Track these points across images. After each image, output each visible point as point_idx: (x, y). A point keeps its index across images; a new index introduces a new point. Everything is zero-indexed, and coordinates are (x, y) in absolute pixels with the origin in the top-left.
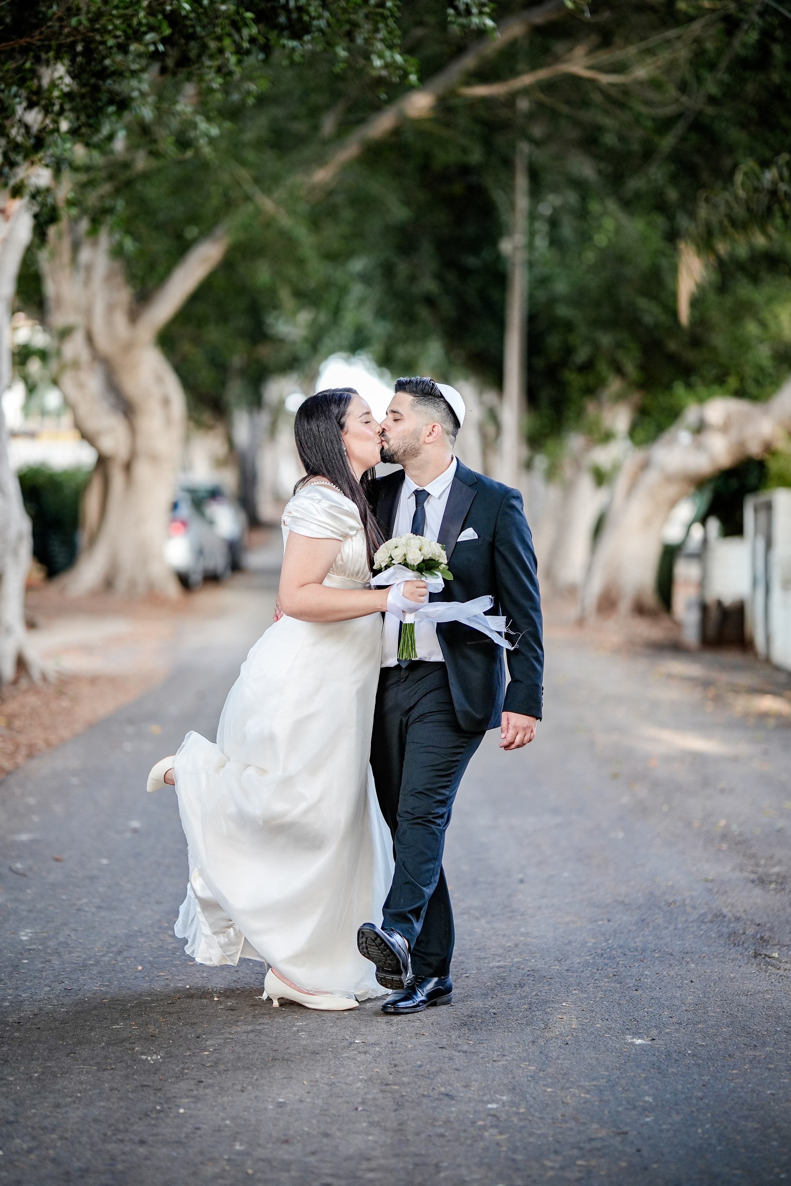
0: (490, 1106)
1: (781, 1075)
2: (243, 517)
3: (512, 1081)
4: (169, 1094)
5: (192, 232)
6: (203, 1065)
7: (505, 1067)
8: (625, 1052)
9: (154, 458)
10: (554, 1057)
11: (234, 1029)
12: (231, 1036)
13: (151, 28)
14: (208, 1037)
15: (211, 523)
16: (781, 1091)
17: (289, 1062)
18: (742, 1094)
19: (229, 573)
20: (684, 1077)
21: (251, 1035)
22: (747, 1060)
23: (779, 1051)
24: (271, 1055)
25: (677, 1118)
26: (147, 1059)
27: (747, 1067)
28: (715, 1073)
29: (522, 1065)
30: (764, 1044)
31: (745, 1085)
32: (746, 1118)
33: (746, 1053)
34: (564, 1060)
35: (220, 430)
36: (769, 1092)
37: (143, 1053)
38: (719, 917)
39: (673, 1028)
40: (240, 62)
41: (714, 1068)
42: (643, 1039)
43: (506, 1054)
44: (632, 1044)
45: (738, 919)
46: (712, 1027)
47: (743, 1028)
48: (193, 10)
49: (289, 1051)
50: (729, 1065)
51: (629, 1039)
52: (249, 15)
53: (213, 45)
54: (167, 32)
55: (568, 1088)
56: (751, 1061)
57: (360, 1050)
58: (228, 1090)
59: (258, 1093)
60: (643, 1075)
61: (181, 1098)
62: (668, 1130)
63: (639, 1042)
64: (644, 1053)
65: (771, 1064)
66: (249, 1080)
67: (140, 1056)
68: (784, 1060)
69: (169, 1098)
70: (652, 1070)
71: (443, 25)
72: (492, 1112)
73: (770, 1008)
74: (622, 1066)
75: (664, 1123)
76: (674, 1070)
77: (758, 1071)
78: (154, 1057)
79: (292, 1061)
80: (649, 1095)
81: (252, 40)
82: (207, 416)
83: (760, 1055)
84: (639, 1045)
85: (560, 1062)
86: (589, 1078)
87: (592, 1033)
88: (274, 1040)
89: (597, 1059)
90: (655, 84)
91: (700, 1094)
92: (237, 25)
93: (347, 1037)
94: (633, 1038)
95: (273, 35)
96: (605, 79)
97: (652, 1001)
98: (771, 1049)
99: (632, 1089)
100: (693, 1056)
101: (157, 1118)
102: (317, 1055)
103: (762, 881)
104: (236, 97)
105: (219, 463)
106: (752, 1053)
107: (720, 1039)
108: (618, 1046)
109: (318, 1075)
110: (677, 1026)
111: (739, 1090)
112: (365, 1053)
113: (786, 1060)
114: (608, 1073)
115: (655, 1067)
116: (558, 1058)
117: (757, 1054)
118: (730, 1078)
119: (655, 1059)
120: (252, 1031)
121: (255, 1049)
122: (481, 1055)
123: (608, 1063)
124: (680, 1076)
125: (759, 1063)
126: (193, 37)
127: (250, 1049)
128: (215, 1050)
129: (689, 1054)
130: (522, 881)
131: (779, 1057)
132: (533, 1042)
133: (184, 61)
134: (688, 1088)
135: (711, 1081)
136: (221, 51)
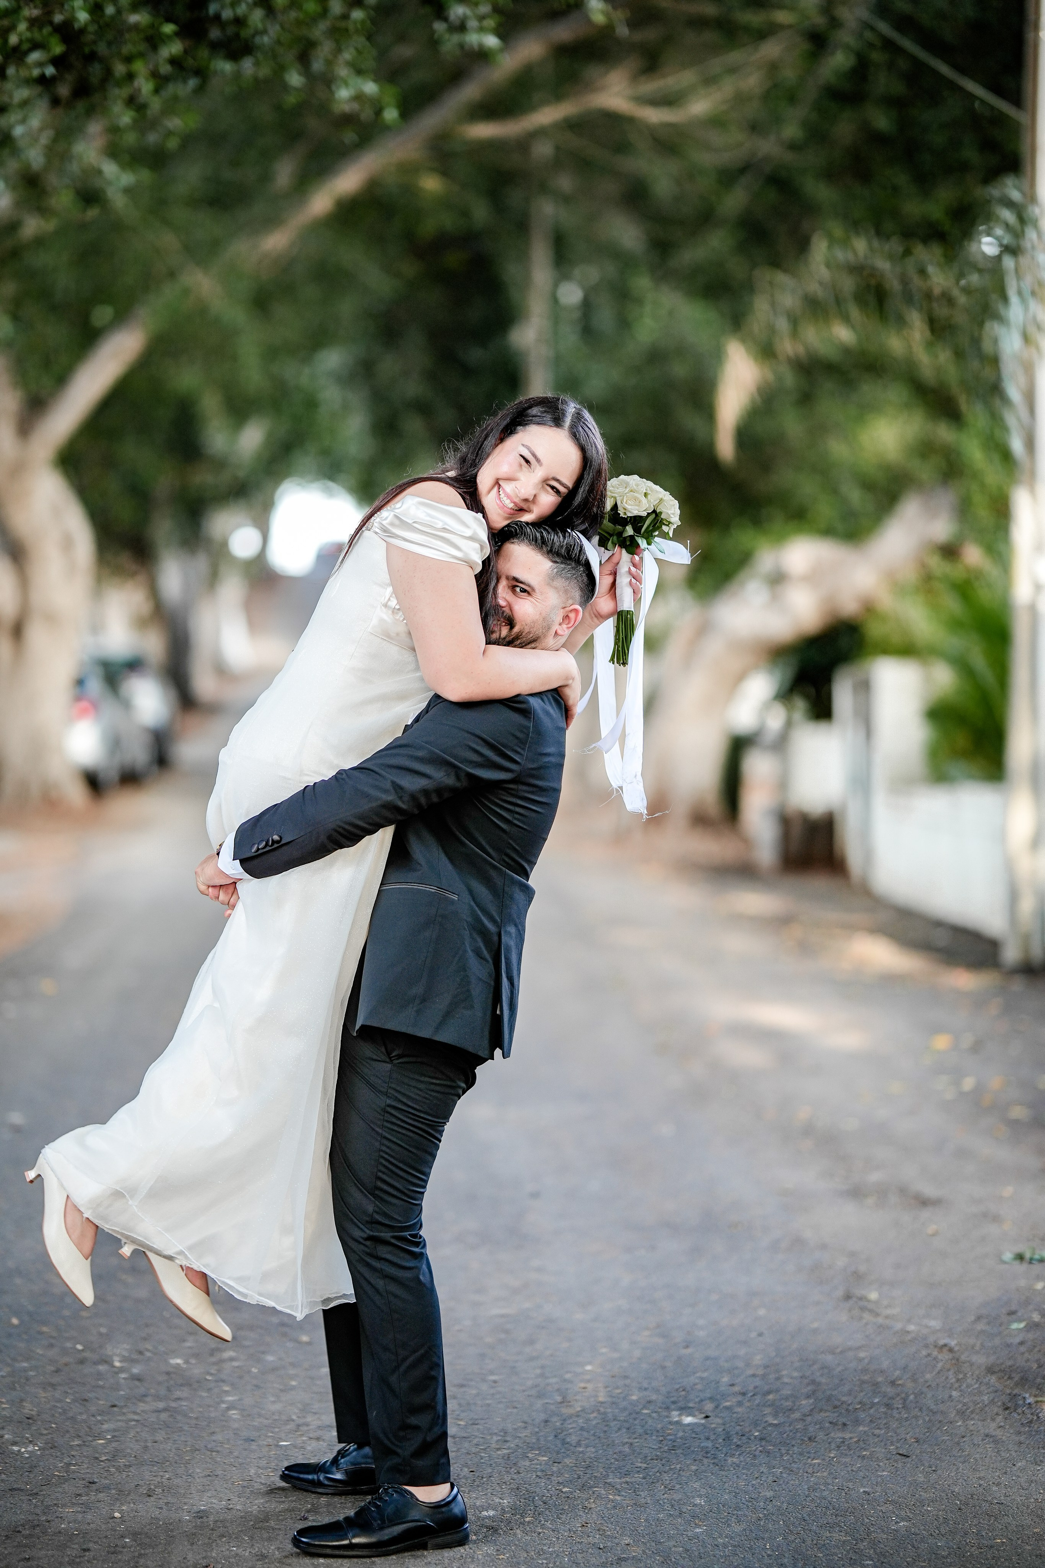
0: (485, 1513)
1: (879, 1465)
2: (172, 694)
3: (515, 1477)
4: (48, 1502)
5: (102, 314)
6: (97, 1458)
7: (508, 1457)
8: (669, 1435)
9: (52, 619)
10: (574, 1443)
11: (142, 1406)
12: (136, 1417)
13: (36, 46)
14: (106, 1418)
15: (126, 705)
16: (879, 1489)
17: (214, 1453)
18: (826, 1493)
19: (155, 768)
20: (748, 1469)
21: (164, 1416)
22: (833, 1446)
23: (877, 1432)
24: (189, 1443)
25: (738, 1528)
26: (19, 1451)
27: (832, 1455)
28: (790, 1464)
29: (530, 1455)
30: (857, 1422)
31: (829, 1481)
32: (831, 1527)
33: (832, 1435)
34: (587, 1446)
35: (141, 578)
36: (862, 1490)
37: (15, 1443)
38: (798, 1243)
39: (734, 1400)
40: (157, 91)
41: (788, 1457)
42: (694, 1416)
43: (508, 1439)
44: (678, 1423)
45: (824, 1247)
46: (787, 1399)
47: (829, 1399)
48: (93, 21)
49: (214, 1438)
50: (809, 1453)
51: (675, 1415)
52: (169, 28)
53: (120, 69)
54: (58, 49)
55: (591, 1487)
56: (839, 1447)
57: (311, 1435)
58: (129, 1494)
59: (170, 1499)
60: (694, 1468)
61: (64, 1506)
62: (725, 1546)
63: (688, 1420)
64: (694, 1436)
65: (865, 1450)
66: (159, 1479)
67: (10, 1447)
68: (883, 1444)
69: (47, 1507)
70: (705, 1461)
71: (434, 43)
72: (488, 1522)
73: (865, 1371)
74: (665, 1455)
75: (721, 1536)
76: (735, 1460)
77: (848, 1460)
78: (30, 1448)
79: (218, 1452)
80: (700, 1496)
81: (174, 61)
82: (125, 559)
83: (851, 1438)
84: (689, 1425)
85: (581, 1449)
86: (621, 1473)
87: (625, 1409)
88: (194, 1422)
89: (631, 1444)
90: (716, 122)
91: (769, 1494)
92: (153, 41)
93: (294, 1417)
94: (680, 1415)
95: (204, 53)
96: (654, 116)
97: (708, 1363)
98: (866, 1429)
99: (678, 1486)
100: (761, 1439)
101: (31, 1536)
102: (253, 1443)
103: (856, 1193)
104: (152, 138)
105: (141, 623)
106: (840, 1435)
107: (797, 1415)
108: (659, 1426)
109: (252, 1471)
110: (740, 1398)
111: (823, 1487)
112: (318, 1439)
113: (885, 1445)
114: (645, 1465)
115: (709, 1455)
116: (579, 1444)
117: (848, 1436)
118: (810, 1471)
119: (709, 1444)
120: (165, 1410)
121: (169, 1436)
122: (475, 1442)
123: (646, 1451)
124: (743, 1468)
125: (849, 1449)
126: (92, 57)
127: (160, 1436)
128: (113, 1437)
129: (755, 1437)
130: (535, 1195)
131: (876, 1440)
132: (546, 1421)
133: (82, 90)
134: (753, 1485)
135: (785, 1475)
136: (130, 77)
